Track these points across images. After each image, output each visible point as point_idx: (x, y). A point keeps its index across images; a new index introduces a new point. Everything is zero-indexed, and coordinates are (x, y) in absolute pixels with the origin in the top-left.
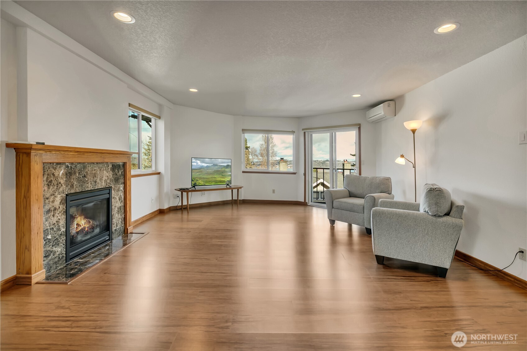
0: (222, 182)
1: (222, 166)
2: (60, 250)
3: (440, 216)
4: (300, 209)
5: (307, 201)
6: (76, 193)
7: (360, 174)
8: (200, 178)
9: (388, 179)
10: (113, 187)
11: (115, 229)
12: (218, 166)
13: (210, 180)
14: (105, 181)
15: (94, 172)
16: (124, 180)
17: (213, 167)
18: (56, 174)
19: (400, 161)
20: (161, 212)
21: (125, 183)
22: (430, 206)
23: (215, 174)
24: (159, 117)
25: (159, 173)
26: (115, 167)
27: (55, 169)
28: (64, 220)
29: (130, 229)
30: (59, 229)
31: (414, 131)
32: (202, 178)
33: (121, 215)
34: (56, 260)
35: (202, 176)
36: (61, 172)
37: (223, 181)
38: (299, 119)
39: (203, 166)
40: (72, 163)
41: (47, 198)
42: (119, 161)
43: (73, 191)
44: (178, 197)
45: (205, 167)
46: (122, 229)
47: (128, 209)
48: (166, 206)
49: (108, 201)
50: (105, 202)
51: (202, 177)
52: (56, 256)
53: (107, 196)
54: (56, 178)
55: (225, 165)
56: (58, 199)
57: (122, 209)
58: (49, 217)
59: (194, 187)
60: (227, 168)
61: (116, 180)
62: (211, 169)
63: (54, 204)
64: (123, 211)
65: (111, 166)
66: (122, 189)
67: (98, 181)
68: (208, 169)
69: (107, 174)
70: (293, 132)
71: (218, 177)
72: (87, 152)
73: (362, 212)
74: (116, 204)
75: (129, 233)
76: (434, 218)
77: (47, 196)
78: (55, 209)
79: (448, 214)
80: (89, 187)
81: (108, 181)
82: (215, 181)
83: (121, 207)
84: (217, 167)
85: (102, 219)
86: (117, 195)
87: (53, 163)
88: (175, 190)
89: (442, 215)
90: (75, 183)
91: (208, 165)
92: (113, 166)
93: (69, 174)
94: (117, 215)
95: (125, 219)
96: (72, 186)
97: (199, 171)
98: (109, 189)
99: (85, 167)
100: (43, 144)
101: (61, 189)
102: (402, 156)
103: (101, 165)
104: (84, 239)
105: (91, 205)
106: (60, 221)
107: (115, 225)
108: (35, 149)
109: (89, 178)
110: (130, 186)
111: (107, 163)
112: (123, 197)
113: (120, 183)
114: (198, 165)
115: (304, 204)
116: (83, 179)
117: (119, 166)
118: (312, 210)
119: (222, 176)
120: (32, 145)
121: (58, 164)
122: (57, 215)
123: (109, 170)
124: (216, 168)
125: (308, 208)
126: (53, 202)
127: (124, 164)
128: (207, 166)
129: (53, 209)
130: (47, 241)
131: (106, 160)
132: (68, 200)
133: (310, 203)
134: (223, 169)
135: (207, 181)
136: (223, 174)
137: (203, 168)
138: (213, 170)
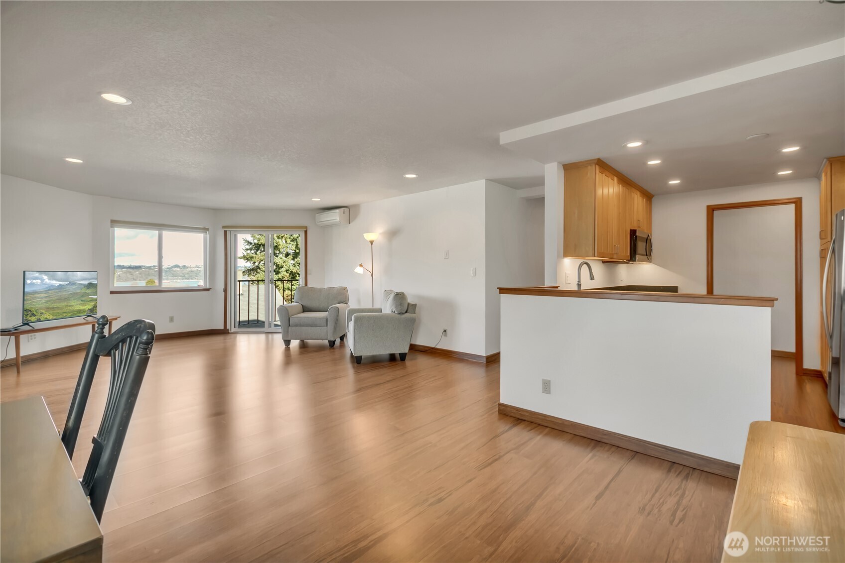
0: (82, 313)
1: (81, 284)
3: (403, 314)
4: (217, 340)
5: (228, 327)
7: (306, 284)
9: (345, 289)
12: (76, 285)
13: (63, 311)
17: (68, 286)
19: (359, 270)
22: (396, 307)
23: (72, 299)
31: (372, 242)
32: (51, 309)
37: (82, 310)
38: (216, 211)
39: (52, 286)
45: (56, 287)
51: (51, 306)
55: (86, 282)
60: (88, 288)
62: (65, 291)
68: (61, 291)
70: (205, 230)
71: (76, 305)
73: (325, 325)
76: (399, 316)
79: (406, 312)
84: (75, 287)
89: (404, 312)
91: (61, 283)
97: (45, 295)
102: (361, 265)
114: (45, 284)
115: (224, 332)
118: (235, 338)
119: (81, 302)
124: (72, 289)
125: (229, 337)
128: (60, 285)
133: (233, 330)
134: (84, 290)
135: (58, 313)
136: (83, 299)
137: (53, 289)
138: (70, 293)
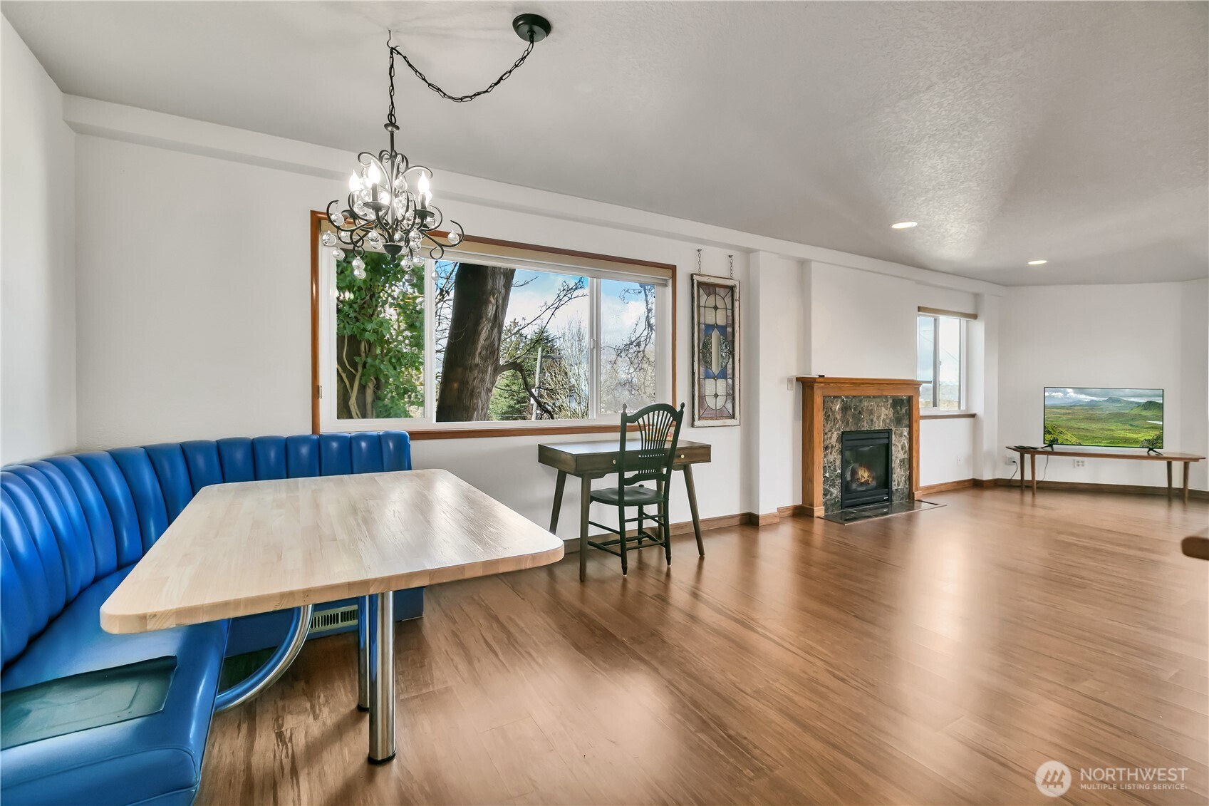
0: (1131, 443)
1: (1132, 403)
2: (836, 492)
6: (851, 432)
8: (1069, 429)
10: (893, 429)
11: (896, 488)
12: (1122, 403)
13: (1095, 435)
14: (884, 420)
15: (871, 408)
16: (910, 420)
17: (1107, 404)
18: (833, 408)
20: (976, 485)
21: (910, 427)
23: (1113, 420)
24: (975, 317)
25: (973, 416)
26: (897, 403)
27: (832, 403)
28: (840, 460)
29: (917, 495)
30: (835, 470)
32: (1075, 429)
33: (904, 471)
34: (833, 502)
35: (1073, 424)
36: (838, 407)
37: (1132, 439)
39: (1079, 401)
40: (847, 397)
41: (826, 434)
42: (903, 394)
43: (848, 430)
44: (1014, 462)
45: (1086, 402)
46: (906, 492)
47: (915, 465)
48: (987, 476)
49: (888, 448)
50: (883, 449)
51: (1075, 426)
52: (833, 497)
53: (886, 441)
54: (833, 412)
55: (1142, 400)
56: (835, 436)
57: (906, 463)
58: (827, 453)
59: (1050, 445)
61: (898, 421)
62: (1101, 408)
63: (831, 441)
64: (907, 466)
65: (891, 401)
66: (906, 434)
67: (875, 419)
68: (1092, 409)
69: (887, 412)
71: (1120, 430)
72: (863, 384)
74: (898, 454)
75: (916, 499)
77: (826, 431)
78: (832, 447)
80: (865, 427)
81: (888, 421)
82: (1109, 439)
83: (904, 459)
84: (1119, 405)
85: (880, 470)
86: (900, 442)
87: (831, 397)
88: (1007, 448)
90: (851, 420)
91: (1095, 398)
92: (893, 400)
93: (845, 409)
94: (899, 469)
95: (910, 478)
96: (847, 423)
97: (1068, 411)
98: (889, 432)
99: (861, 401)
100: (823, 376)
101: (837, 426)
103: (878, 400)
104: (860, 489)
105: (866, 449)
106: (837, 461)
107: (896, 483)
108: (818, 382)
109: (865, 416)
110: (918, 430)
111: (886, 396)
112: (907, 446)
113: (904, 425)
114: (1068, 398)
116: (857, 419)
117: (902, 400)
119: (1130, 428)
120: (816, 378)
121: (835, 397)
122: (833, 453)
123: (889, 406)
124: (1114, 408)
126: (831, 438)
127: (910, 399)
128: (1092, 401)
129: (830, 446)
130: (826, 479)
131: (885, 393)
132: (844, 437)
134: (1136, 411)
135: (1087, 436)
136: (1135, 423)
137: (1081, 406)
138: (1108, 412)
